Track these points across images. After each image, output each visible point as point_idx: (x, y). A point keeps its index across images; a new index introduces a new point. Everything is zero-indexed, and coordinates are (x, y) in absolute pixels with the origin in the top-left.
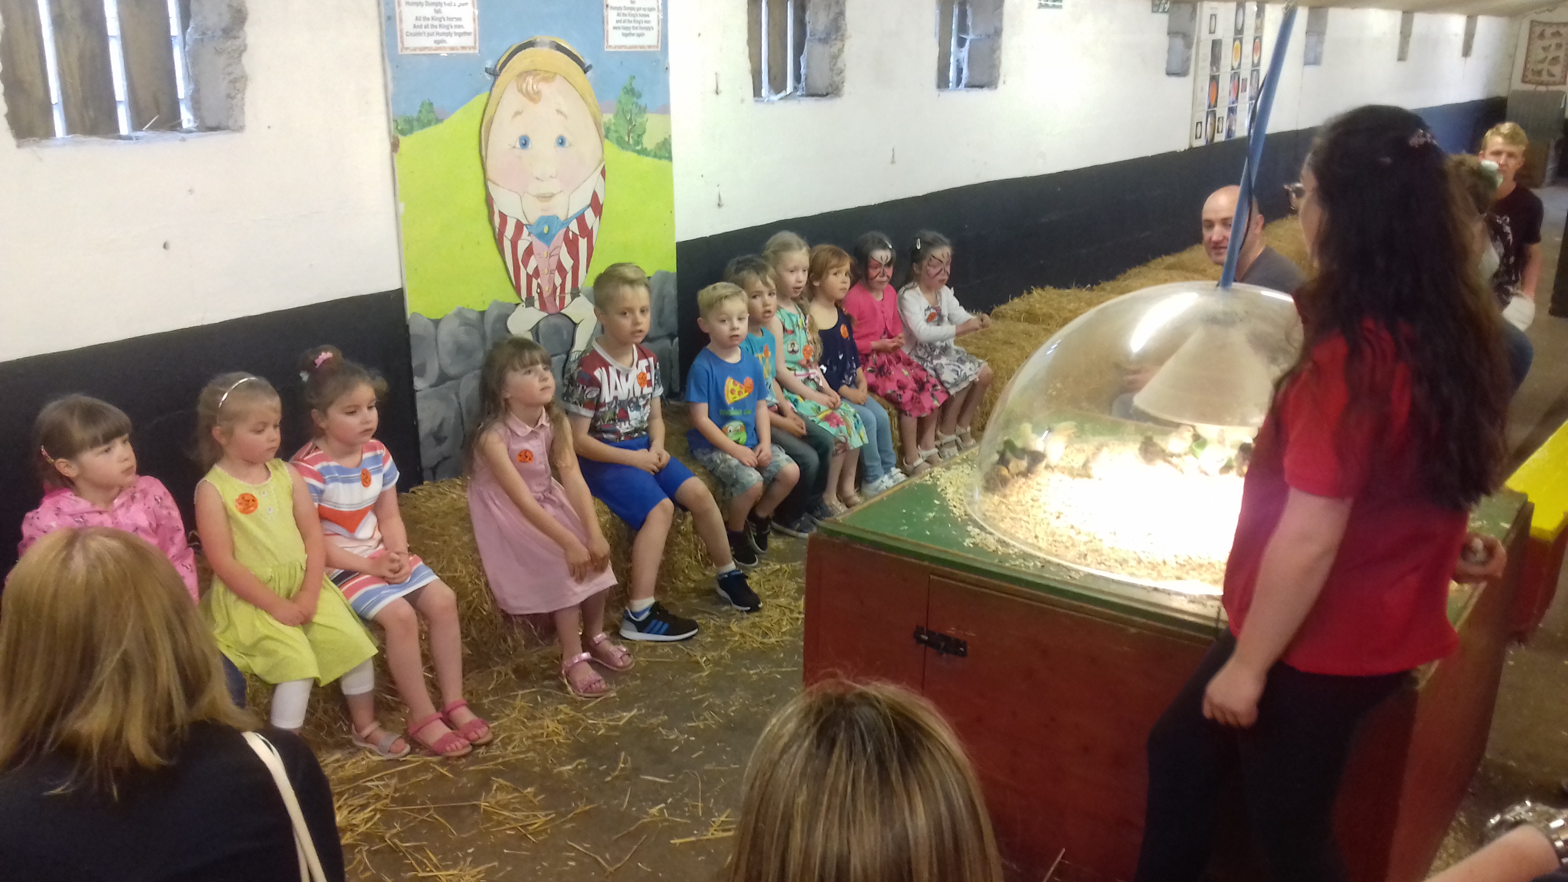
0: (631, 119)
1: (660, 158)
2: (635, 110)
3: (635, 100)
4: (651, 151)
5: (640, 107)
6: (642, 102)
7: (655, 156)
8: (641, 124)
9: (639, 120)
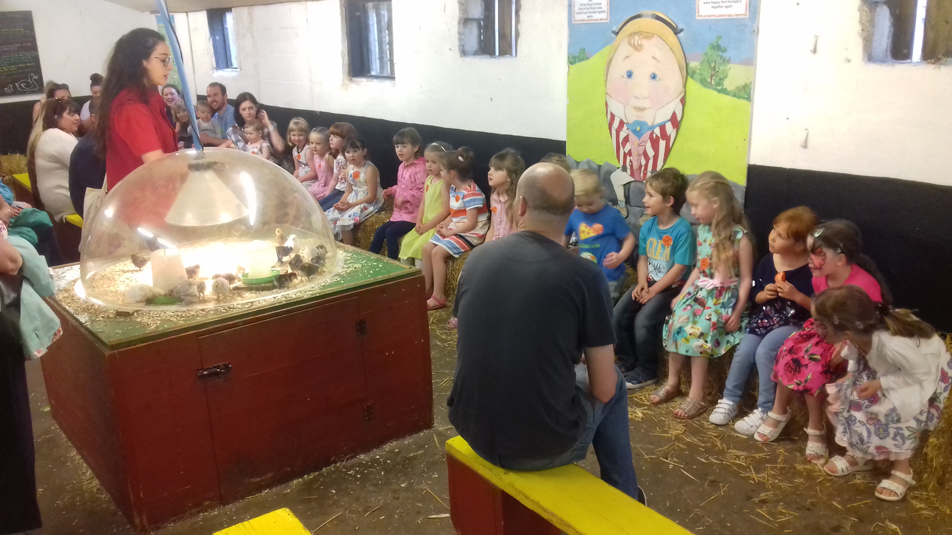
0: (715, 66)
1: (739, 97)
2: (719, 60)
3: (720, 53)
4: (731, 91)
5: (724, 59)
6: (726, 55)
7: (734, 95)
8: (724, 71)
9: (722, 68)
